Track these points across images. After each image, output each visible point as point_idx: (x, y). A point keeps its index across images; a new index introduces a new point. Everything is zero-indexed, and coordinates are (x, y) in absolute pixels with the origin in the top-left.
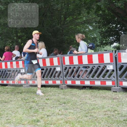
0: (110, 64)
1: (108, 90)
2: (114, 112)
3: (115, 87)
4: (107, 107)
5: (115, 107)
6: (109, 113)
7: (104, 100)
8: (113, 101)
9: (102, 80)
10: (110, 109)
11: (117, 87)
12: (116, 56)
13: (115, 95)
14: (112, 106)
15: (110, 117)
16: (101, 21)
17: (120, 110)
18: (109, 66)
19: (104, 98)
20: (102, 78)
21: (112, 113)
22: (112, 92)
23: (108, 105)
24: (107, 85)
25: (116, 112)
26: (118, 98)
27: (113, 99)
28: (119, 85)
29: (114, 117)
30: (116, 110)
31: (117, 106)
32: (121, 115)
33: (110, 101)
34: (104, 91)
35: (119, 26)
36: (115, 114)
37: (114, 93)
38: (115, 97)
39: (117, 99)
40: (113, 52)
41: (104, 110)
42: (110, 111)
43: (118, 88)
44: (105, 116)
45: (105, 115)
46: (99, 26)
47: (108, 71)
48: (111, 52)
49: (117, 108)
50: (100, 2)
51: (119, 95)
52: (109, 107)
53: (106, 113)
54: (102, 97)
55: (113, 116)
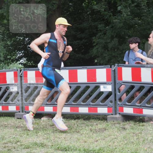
0: (14, 85)
1: (11, 117)
2: (16, 143)
3: (19, 113)
4: (7, 137)
5: (18, 137)
6: (10, 145)
7: (5, 130)
8: (16, 130)
9: (4, 105)
10: (12, 140)
11: (23, 112)
12: (22, 75)
13: (19, 122)
14: (14, 136)
15: (10, 150)
16: (6, 32)
17: (24, 141)
18: (12, 87)
19: (6, 126)
20: (4, 102)
21: (14, 145)
22: (16, 119)
23: (10, 135)
24: (10, 111)
25: (19, 143)
26: (23, 126)
27: (17, 128)
28: (24, 111)
29: (15, 150)
30: (19, 141)
31: (21, 136)
32: (24, 147)
33: (13, 130)
34: (6, 118)
35: (28, 39)
36: (17, 146)
37: (18, 120)
38: (19, 125)
39: (21, 127)
40: (17, 70)
41: (4, 142)
42: (11, 142)
43: (22, 114)
44: (5, 149)
45: (5, 147)
46: (3, 37)
47: (11, 93)
48: (15, 70)
49: (20, 138)
50: (2, 9)
51: (24, 122)
52: (11, 137)
53: (7, 145)
54: (2, 126)
55: (14, 148)
